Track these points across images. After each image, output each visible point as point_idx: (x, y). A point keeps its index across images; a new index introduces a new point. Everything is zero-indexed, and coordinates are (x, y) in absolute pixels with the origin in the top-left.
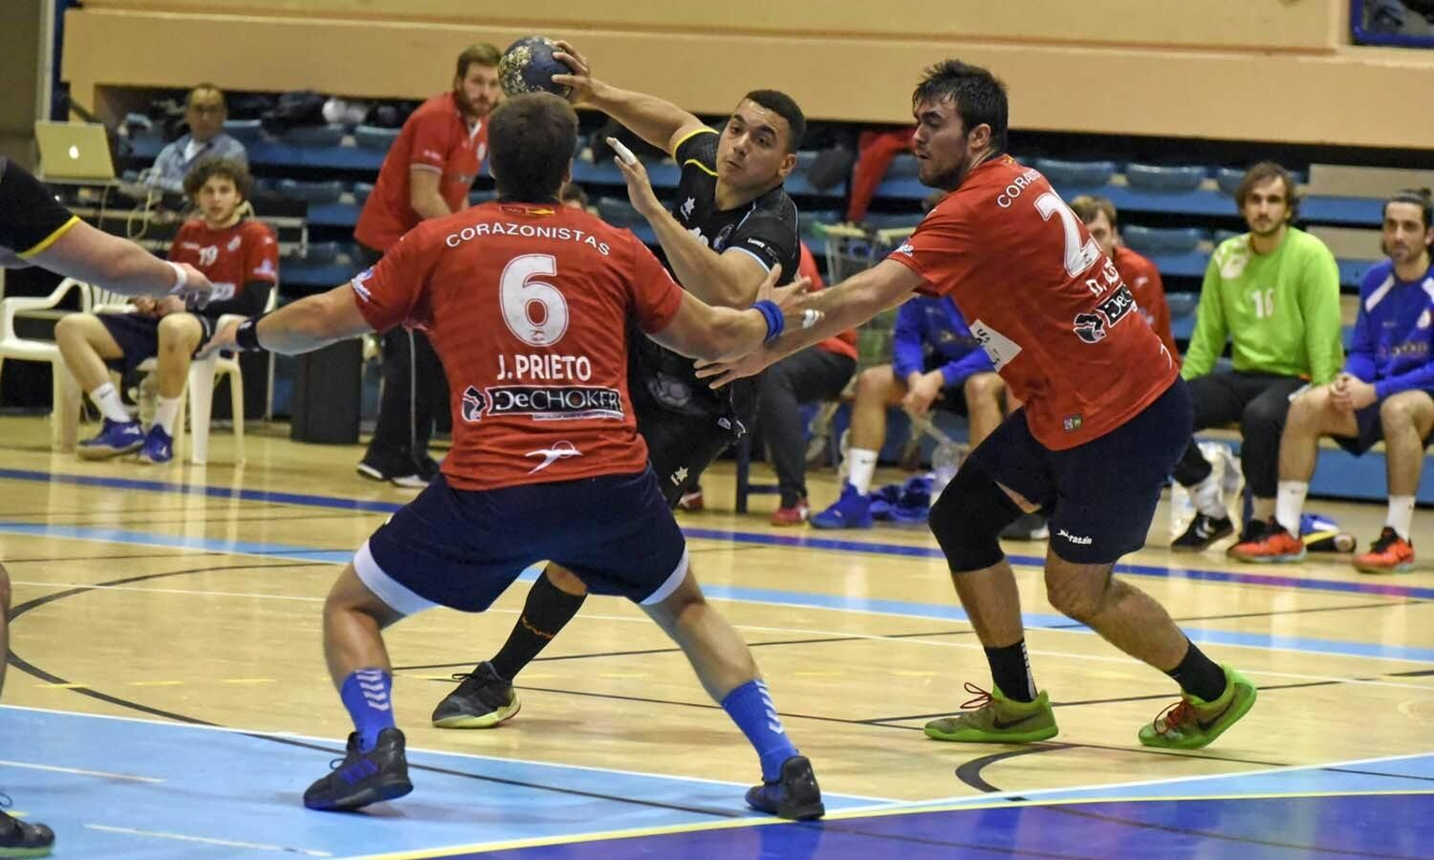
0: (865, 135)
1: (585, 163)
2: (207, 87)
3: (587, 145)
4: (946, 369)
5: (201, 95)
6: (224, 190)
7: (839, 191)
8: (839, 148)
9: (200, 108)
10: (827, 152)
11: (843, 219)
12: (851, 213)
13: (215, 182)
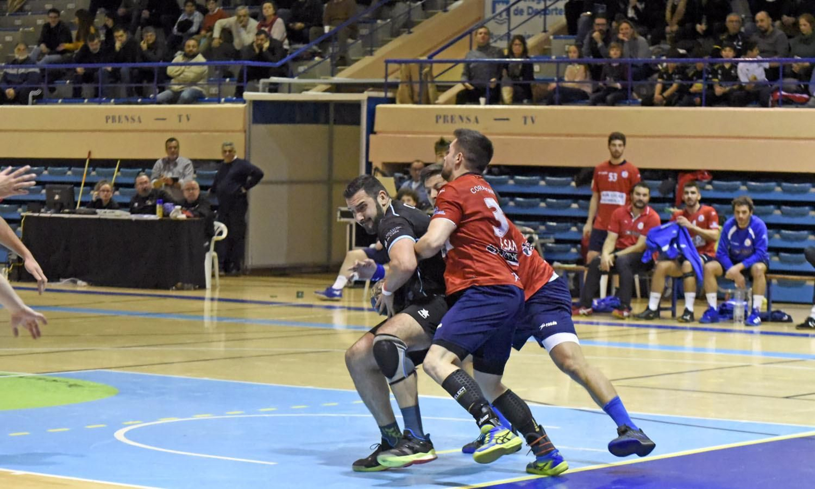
0: (680, 174)
1: (573, 187)
2: (418, 161)
3: (573, 180)
4: (745, 262)
5: (415, 165)
6: (409, 200)
7: (671, 196)
8: (670, 179)
9: (416, 169)
10: (666, 181)
11: (673, 206)
12: (676, 203)
13: (405, 198)
